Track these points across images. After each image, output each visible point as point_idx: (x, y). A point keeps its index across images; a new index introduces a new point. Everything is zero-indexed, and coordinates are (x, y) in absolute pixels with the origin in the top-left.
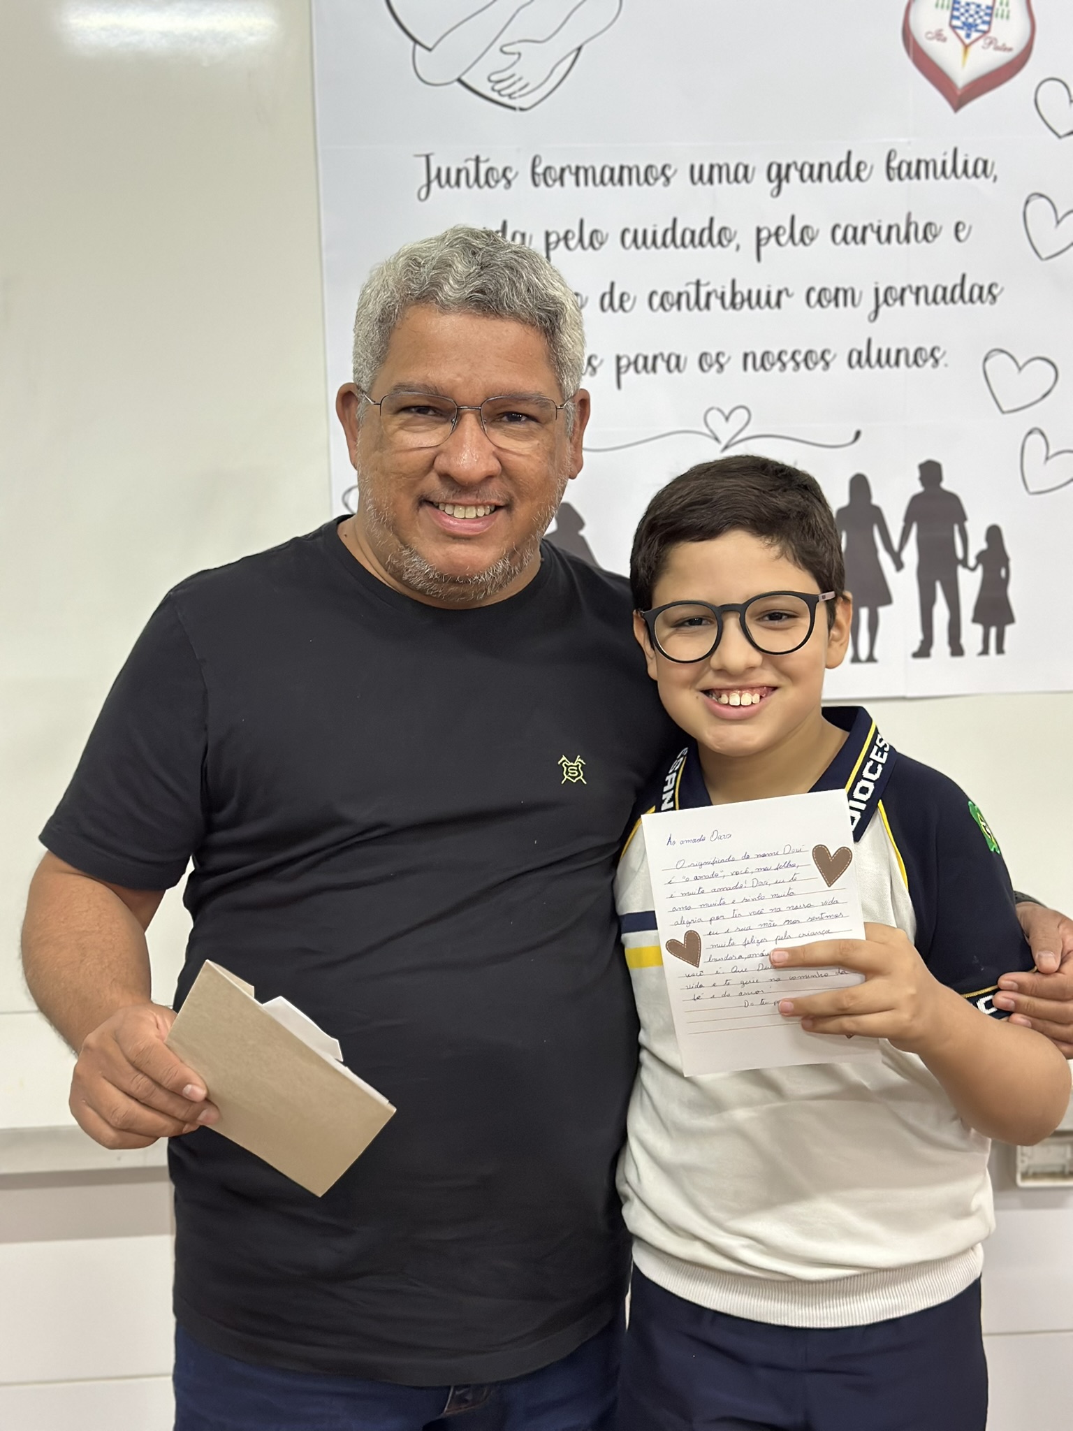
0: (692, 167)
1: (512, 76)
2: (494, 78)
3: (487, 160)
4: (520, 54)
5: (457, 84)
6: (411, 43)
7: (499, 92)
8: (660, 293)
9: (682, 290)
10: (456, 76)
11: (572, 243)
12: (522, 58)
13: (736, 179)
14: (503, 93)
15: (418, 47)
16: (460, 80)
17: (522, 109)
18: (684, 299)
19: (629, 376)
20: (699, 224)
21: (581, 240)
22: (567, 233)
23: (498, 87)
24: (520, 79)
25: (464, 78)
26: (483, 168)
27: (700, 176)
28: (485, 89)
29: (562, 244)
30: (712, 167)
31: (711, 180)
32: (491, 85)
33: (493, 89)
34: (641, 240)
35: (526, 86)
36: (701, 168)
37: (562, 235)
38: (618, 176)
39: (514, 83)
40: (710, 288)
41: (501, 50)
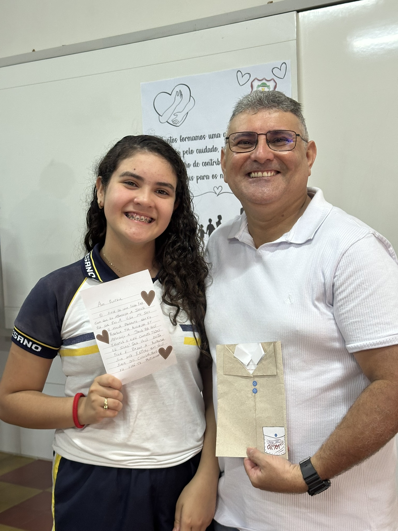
0: (209, 135)
1: (176, 120)
2: (173, 120)
3: (172, 137)
4: (177, 115)
5: (167, 123)
6: (158, 115)
7: (174, 123)
8: (204, 163)
9: (208, 161)
10: (166, 121)
11: (188, 153)
12: (178, 115)
13: (218, 137)
14: (175, 123)
15: (160, 116)
16: (167, 122)
17: (178, 126)
18: (209, 163)
19: (199, 181)
20: (211, 147)
21: (189, 152)
22: (187, 151)
23: (174, 122)
24: (177, 120)
25: (168, 121)
26: (172, 139)
27: (211, 137)
28: (171, 123)
29: (186, 153)
30: (213, 135)
31: (213, 138)
32: (172, 122)
33: (173, 123)
34: (200, 151)
35: (179, 121)
36: (211, 135)
37: (186, 151)
38: (195, 138)
39: (176, 121)
40: (213, 161)
41: (174, 115)
